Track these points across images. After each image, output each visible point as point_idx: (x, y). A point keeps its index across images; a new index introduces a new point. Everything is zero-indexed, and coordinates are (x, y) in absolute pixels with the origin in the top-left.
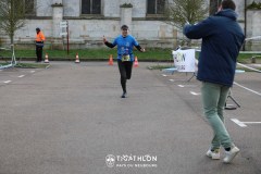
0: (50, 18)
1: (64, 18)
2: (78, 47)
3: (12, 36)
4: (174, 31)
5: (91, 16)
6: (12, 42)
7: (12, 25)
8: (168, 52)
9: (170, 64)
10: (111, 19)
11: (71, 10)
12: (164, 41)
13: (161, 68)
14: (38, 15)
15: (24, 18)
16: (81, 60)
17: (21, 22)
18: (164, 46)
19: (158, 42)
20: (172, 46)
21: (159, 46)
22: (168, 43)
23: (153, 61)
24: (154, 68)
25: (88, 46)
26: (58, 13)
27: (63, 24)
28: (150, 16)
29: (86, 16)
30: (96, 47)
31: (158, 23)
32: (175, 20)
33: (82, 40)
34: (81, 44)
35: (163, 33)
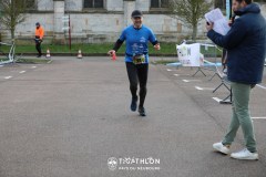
0: (52, 12)
1: (66, 12)
2: (80, 42)
3: (12, 30)
4: (179, 25)
5: (93, 10)
6: (13, 36)
7: (13, 19)
8: (172, 46)
9: (174, 59)
10: (113, 13)
11: (73, 4)
12: (168, 35)
13: (165, 63)
14: (40, 9)
15: (25, 12)
16: (83, 55)
17: (21, 16)
18: (168, 41)
19: (163, 37)
20: (176, 40)
21: (163, 40)
22: (173, 37)
23: (157, 55)
24: (159, 63)
25: (90, 40)
26: (60, 8)
27: (65, 19)
28: (154, 9)
30: (99, 41)
31: (162, 17)
32: (179, 14)
33: (84, 34)
34: (83, 39)
35: (168, 27)
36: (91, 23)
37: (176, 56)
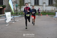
1: (31, 6)
3: (20, 9)
4: (55, 9)
5: (36, 5)
6: (20, 11)
10: (41, 6)
13: (53, 17)
18: (52, 12)
19: (51, 11)
21: (51, 12)
22: (53, 11)
28: (49, 5)
31: (51, 7)
35: (52, 9)
36: (36, 8)
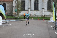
0: (28, 11)
2: (33, 17)
5: (36, 10)
10: (40, 11)
11: (32, 9)
14: (26, 10)
19: (50, 16)
26: (30, 10)
29: (35, 10)
30: (37, 17)
33: (34, 15)
34: (34, 16)
36: (36, 13)
37: (50, 20)
